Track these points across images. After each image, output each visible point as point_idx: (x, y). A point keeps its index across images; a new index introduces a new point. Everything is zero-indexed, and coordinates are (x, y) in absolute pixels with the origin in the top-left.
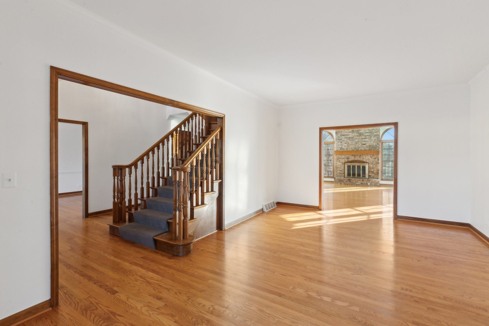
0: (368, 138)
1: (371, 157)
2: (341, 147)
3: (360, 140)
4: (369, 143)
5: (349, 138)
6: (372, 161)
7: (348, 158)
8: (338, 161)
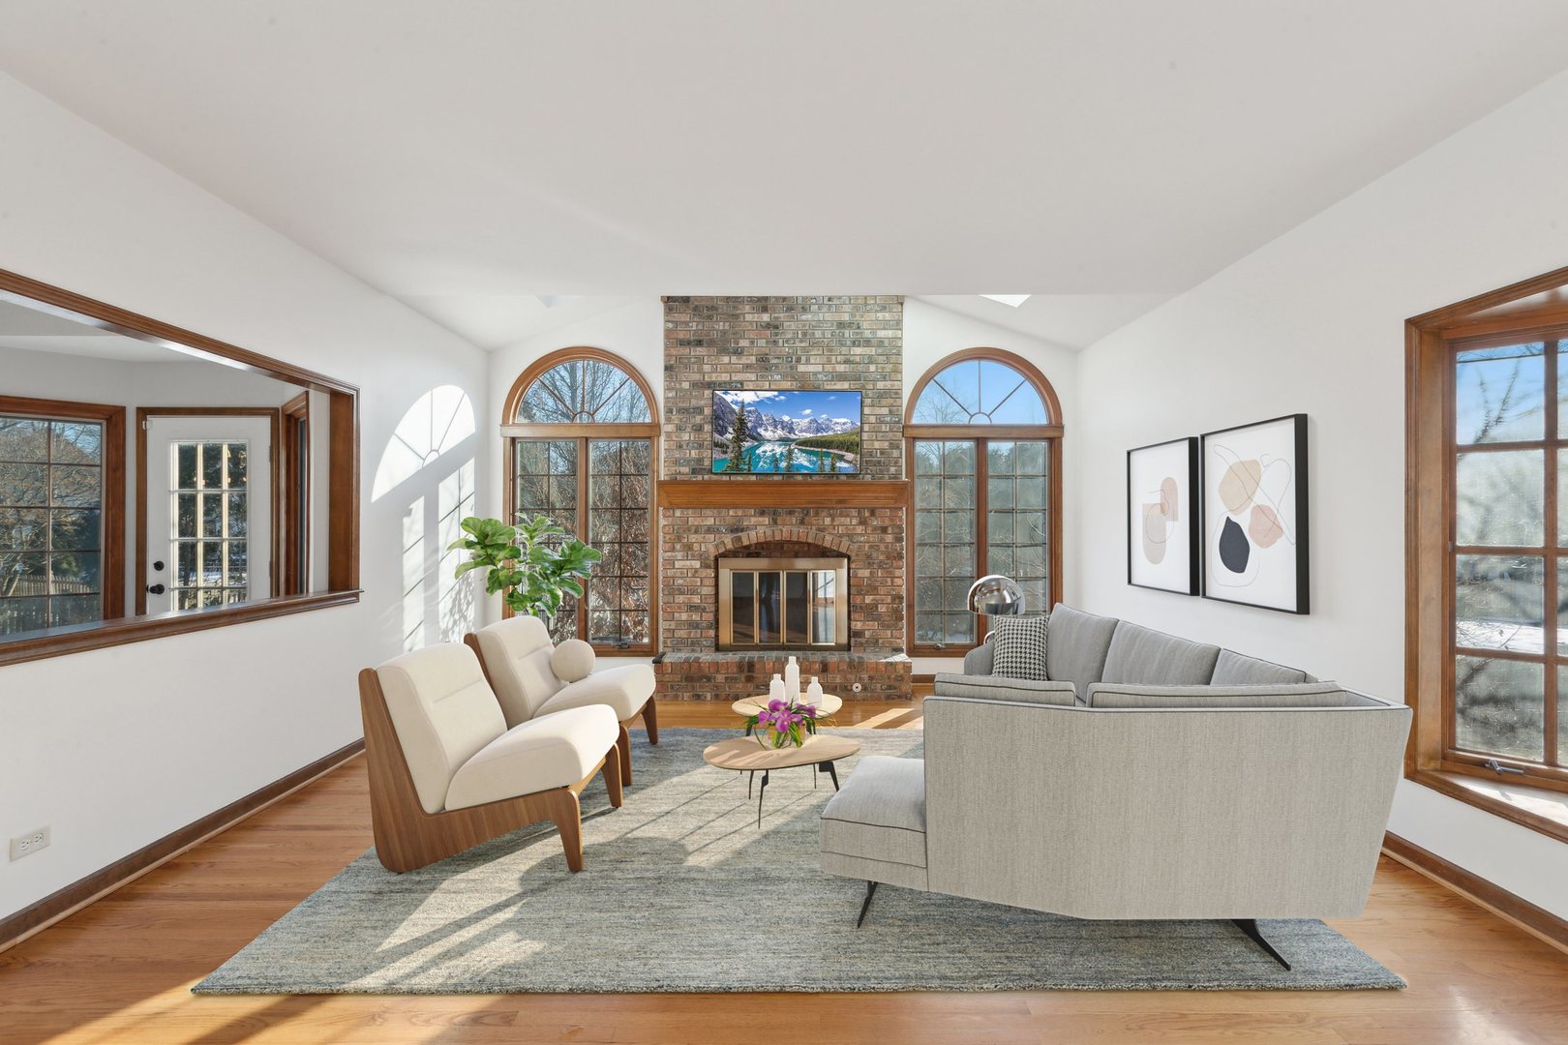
1: (863, 522)
2: (697, 462)
6: (867, 545)
7: (736, 529)
8: (678, 546)
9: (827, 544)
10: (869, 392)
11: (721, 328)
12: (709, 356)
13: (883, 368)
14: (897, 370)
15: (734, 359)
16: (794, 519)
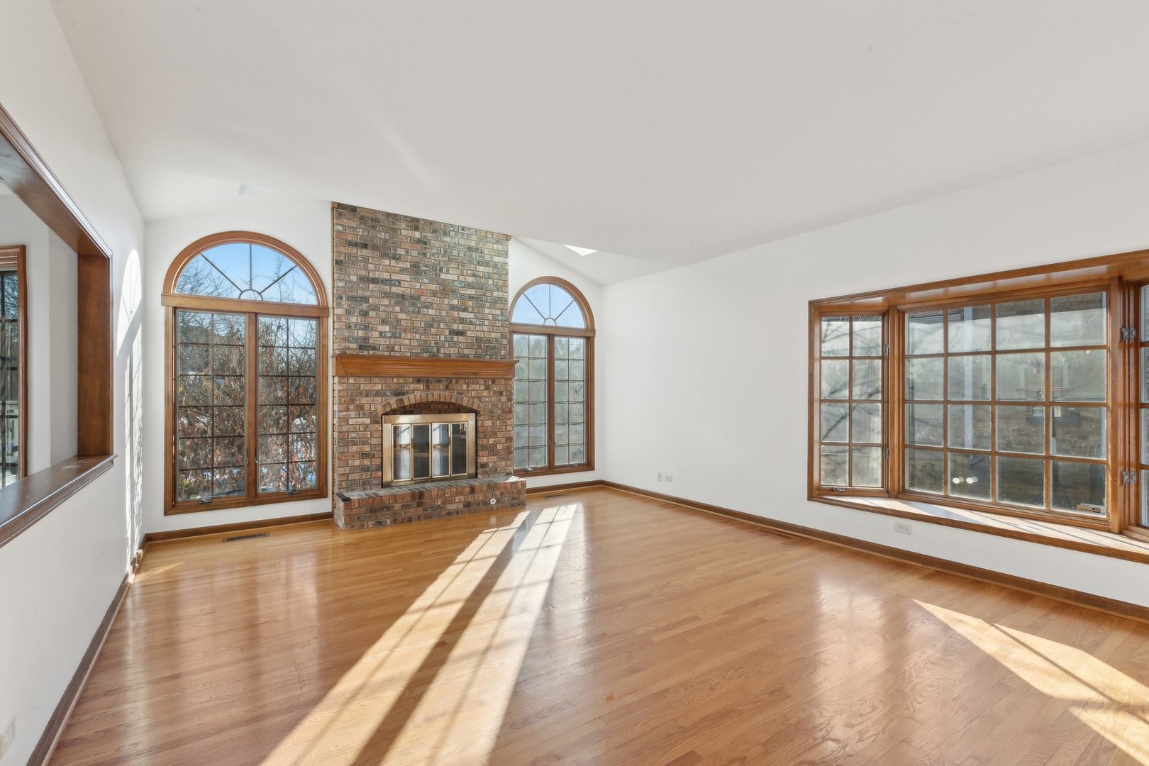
0: (473, 308)
1: (487, 388)
2: (366, 339)
3: (444, 313)
4: (478, 328)
5: (398, 295)
6: (490, 404)
7: (398, 393)
8: (352, 407)
9: (465, 404)
10: (488, 298)
11: (383, 237)
12: (373, 258)
13: (497, 283)
14: (505, 285)
15: (393, 263)
16: (442, 386)
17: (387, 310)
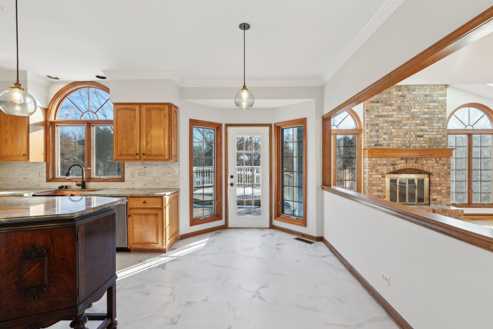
0: (427, 124)
1: (437, 162)
2: (378, 141)
3: (413, 128)
4: (430, 133)
5: (391, 121)
6: (438, 170)
7: (393, 165)
8: (374, 170)
9: (425, 169)
10: (436, 118)
11: (385, 97)
12: (381, 106)
13: (440, 110)
14: (445, 111)
15: (389, 107)
16: (413, 161)
17: (386, 128)
